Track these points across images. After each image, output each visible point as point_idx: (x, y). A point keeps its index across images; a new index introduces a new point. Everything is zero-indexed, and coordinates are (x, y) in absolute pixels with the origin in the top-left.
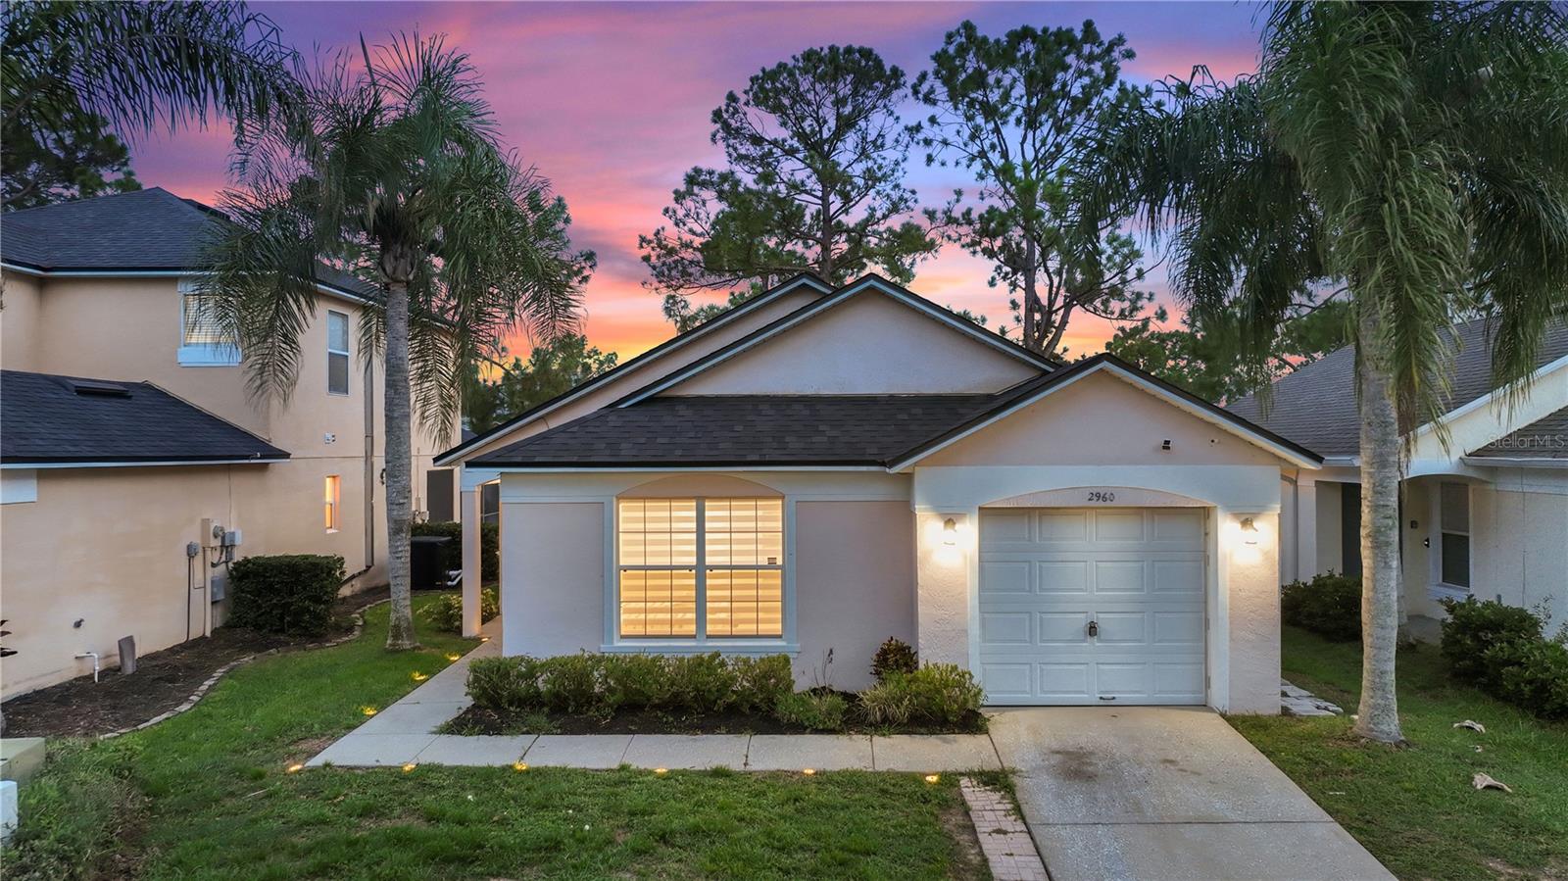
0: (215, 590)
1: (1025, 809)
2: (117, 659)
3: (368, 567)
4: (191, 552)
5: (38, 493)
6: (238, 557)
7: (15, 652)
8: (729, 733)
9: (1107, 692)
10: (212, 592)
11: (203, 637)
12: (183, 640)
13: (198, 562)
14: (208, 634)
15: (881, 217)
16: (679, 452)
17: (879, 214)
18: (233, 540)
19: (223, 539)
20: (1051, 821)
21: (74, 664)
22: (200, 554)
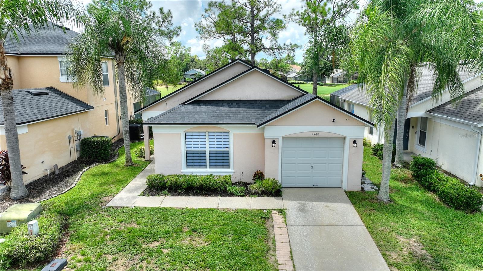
0: (77, 148)
1: (287, 221)
2: (54, 170)
3: (118, 134)
4: (70, 138)
5: (28, 129)
6: (82, 138)
7: (28, 173)
8: (215, 196)
9: (315, 184)
10: (76, 148)
11: (75, 160)
12: (70, 162)
13: (72, 141)
14: (76, 159)
15: (270, 14)
16: (201, 120)
17: (270, 13)
18: (80, 133)
19: (78, 134)
20: (293, 225)
21: (43, 173)
22: (72, 139)
